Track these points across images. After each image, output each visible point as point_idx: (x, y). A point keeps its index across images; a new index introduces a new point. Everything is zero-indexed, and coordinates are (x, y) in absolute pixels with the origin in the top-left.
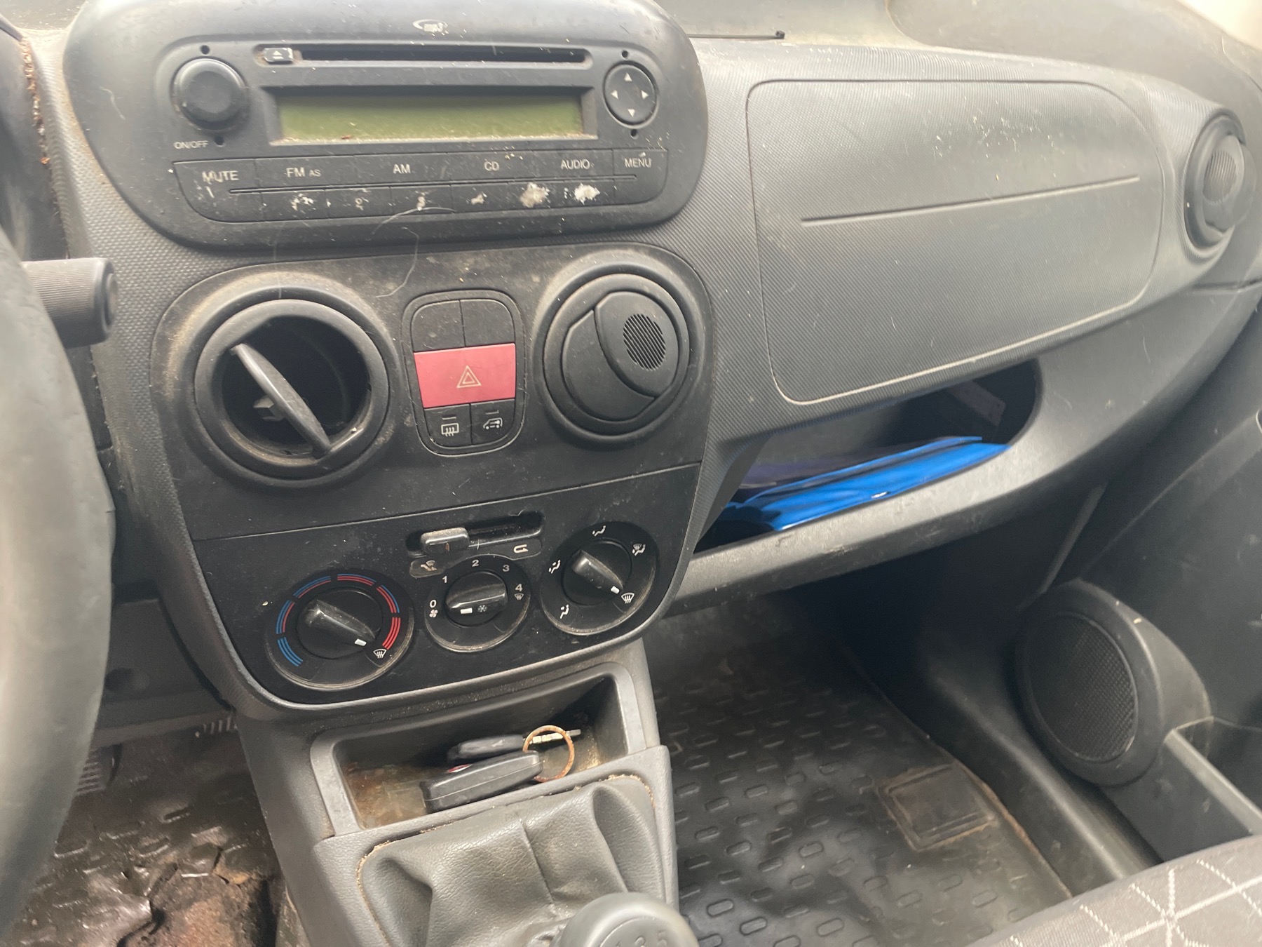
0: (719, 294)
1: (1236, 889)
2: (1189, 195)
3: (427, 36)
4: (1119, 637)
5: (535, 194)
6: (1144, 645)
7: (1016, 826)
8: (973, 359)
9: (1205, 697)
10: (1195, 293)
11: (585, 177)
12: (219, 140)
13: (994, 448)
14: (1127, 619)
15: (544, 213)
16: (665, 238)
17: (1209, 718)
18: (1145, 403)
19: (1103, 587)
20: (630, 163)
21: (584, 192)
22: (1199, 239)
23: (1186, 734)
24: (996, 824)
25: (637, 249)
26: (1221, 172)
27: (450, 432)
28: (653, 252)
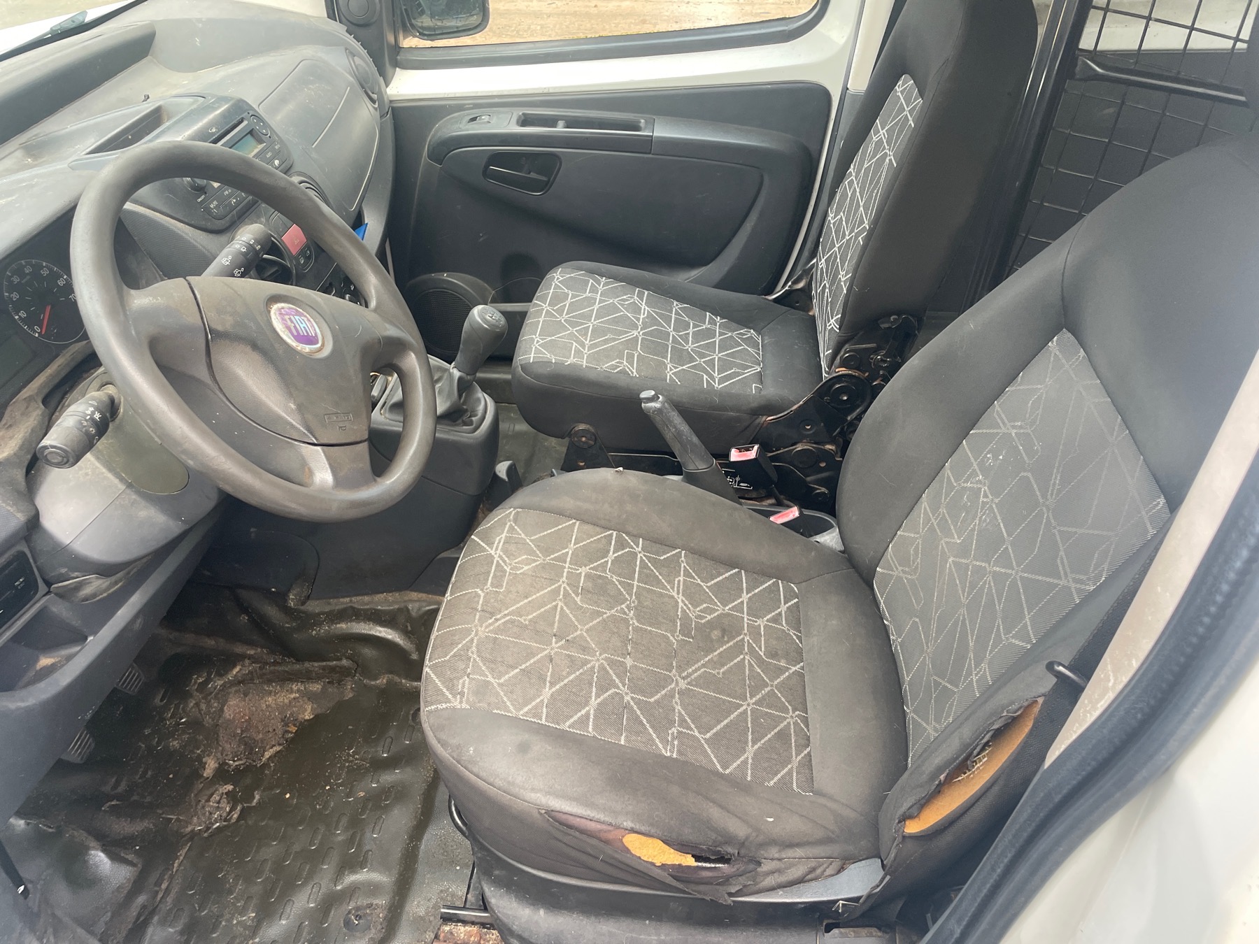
0: (317, 179)
1: (551, 291)
2: (362, 86)
3: (214, 134)
4: (445, 286)
6: (455, 281)
8: (368, 174)
10: (382, 123)
11: (274, 158)
12: (206, 193)
13: (364, 228)
14: (441, 277)
17: (493, 292)
19: (425, 273)
20: (276, 147)
21: (277, 163)
22: (373, 101)
26: (360, 71)
27: (302, 262)
28: (299, 175)
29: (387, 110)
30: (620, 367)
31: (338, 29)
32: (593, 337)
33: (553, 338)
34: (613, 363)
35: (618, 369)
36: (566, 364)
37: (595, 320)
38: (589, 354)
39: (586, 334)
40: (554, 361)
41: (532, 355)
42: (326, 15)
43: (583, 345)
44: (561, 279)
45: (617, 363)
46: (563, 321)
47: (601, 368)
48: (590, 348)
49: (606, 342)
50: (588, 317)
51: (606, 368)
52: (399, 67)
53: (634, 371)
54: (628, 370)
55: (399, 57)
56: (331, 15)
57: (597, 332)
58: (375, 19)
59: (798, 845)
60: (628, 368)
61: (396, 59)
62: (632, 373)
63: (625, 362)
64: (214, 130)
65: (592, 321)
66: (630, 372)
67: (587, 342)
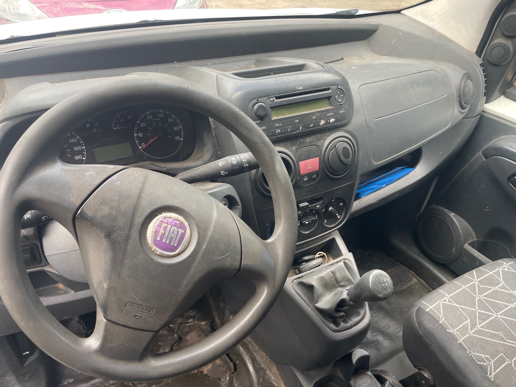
0: (360, 139)
1: (491, 273)
2: (460, 97)
3: (299, 90)
4: (448, 219)
5: (323, 122)
6: (455, 221)
7: (422, 281)
9: (474, 233)
10: (463, 121)
11: (332, 117)
12: (262, 120)
14: (450, 214)
15: (324, 126)
16: (348, 128)
17: (476, 239)
18: (450, 152)
19: (441, 206)
20: (341, 112)
21: (332, 120)
22: (462, 107)
23: (470, 244)
24: (417, 281)
25: (342, 131)
26: (467, 89)
27: (306, 180)
28: (345, 132)
29: (475, 115)
30: (485, 362)
31: (478, 61)
32: (488, 326)
33: (458, 306)
34: (483, 356)
35: (482, 363)
36: (448, 331)
37: (500, 315)
38: (471, 336)
39: (484, 320)
40: (440, 322)
41: (431, 307)
42: (475, 51)
43: (473, 326)
44: (506, 269)
45: (486, 358)
46: (476, 299)
47: (470, 353)
48: (478, 332)
49: (493, 336)
50: (498, 308)
51: (474, 355)
52: (504, 96)
53: (493, 374)
54: (489, 369)
55: (507, 90)
56: (479, 53)
57: (495, 325)
58: (504, 64)
60: (491, 368)
61: (505, 91)
62: (491, 374)
63: (493, 362)
64: (300, 88)
65: (499, 314)
66: (489, 372)
67: (479, 327)
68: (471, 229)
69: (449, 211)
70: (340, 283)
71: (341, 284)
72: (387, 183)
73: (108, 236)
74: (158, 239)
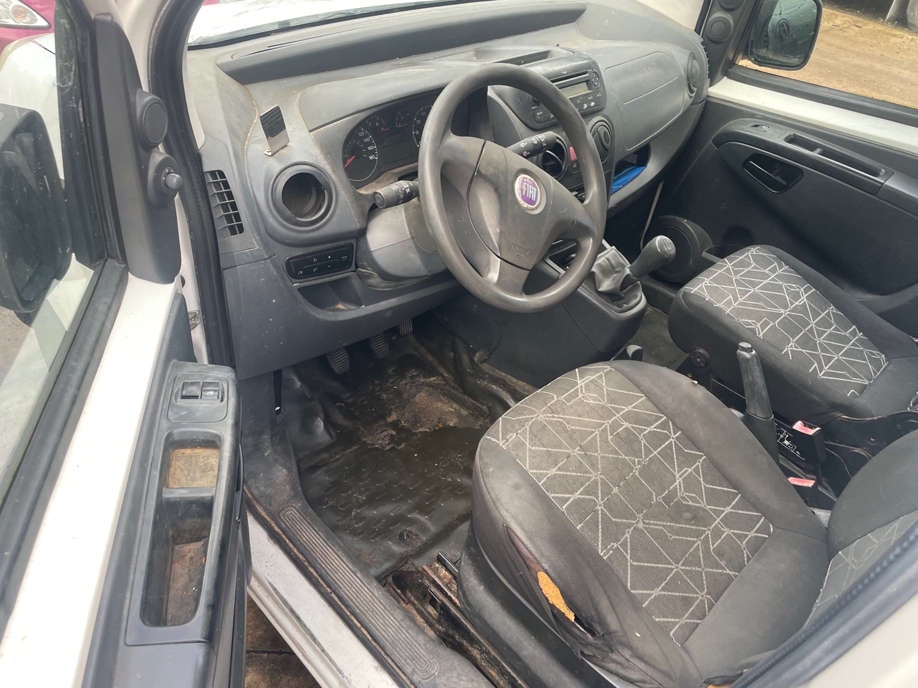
0: (614, 124)
1: (741, 258)
2: (688, 79)
3: (563, 74)
4: (681, 228)
5: (585, 106)
6: (689, 227)
9: (710, 239)
10: (691, 107)
11: (592, 101)
13: (642, 168)
14: (682, 222)
15: (587, 110)
16: (603, 112)
17: (713, 246)
18: (680, 145)
20: (598, 95)
21: (593, 104)
22: (692, 92)
23: (708, 252)
25: (600, 116)
26: (694, 70)
27: (575, 167)
28: (603, 116)
29: (701, 101)
30: (752, 325)
31: (698, 39)
32: (748, 299)
33: (718, 286)
34: (750, 321)
35: (750, 327)
36: (715, 305)
37: (758, 289)
38: (736, 308)
39: (744, 295)
40: (707, 300)
41: (696, 289)
42: (694, 29)
43: (736, 300)
44: (755, 253)
45: (752, 322)
46: (734, 279)
47: (738, 320)
48: (740, 304)
49: (754, 306)
50: (754, 285)
51: (741, 321)
52: (727, 76)
53: (762, 334)
54: (757, 330)
55: (730, 70)
56: (698, 30)
57: (754, 297)
58: (725, 40)
59: (646, 662)
60: (759, 330)
61: (728, 71)
62: (759, 334)
63: (759, 325)
64: (565, 73)
65: (756, 289)
66: (757, 333)
67: (741, 300)
68: (707, 235)
69: (681, 218)
70: (615, 269)
71: (617, 270)
72: (623, 184)
73: (496, 190)
74: (524, 194)
